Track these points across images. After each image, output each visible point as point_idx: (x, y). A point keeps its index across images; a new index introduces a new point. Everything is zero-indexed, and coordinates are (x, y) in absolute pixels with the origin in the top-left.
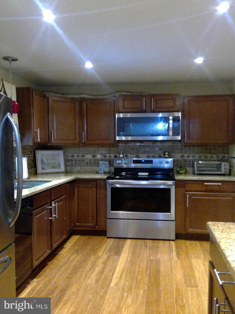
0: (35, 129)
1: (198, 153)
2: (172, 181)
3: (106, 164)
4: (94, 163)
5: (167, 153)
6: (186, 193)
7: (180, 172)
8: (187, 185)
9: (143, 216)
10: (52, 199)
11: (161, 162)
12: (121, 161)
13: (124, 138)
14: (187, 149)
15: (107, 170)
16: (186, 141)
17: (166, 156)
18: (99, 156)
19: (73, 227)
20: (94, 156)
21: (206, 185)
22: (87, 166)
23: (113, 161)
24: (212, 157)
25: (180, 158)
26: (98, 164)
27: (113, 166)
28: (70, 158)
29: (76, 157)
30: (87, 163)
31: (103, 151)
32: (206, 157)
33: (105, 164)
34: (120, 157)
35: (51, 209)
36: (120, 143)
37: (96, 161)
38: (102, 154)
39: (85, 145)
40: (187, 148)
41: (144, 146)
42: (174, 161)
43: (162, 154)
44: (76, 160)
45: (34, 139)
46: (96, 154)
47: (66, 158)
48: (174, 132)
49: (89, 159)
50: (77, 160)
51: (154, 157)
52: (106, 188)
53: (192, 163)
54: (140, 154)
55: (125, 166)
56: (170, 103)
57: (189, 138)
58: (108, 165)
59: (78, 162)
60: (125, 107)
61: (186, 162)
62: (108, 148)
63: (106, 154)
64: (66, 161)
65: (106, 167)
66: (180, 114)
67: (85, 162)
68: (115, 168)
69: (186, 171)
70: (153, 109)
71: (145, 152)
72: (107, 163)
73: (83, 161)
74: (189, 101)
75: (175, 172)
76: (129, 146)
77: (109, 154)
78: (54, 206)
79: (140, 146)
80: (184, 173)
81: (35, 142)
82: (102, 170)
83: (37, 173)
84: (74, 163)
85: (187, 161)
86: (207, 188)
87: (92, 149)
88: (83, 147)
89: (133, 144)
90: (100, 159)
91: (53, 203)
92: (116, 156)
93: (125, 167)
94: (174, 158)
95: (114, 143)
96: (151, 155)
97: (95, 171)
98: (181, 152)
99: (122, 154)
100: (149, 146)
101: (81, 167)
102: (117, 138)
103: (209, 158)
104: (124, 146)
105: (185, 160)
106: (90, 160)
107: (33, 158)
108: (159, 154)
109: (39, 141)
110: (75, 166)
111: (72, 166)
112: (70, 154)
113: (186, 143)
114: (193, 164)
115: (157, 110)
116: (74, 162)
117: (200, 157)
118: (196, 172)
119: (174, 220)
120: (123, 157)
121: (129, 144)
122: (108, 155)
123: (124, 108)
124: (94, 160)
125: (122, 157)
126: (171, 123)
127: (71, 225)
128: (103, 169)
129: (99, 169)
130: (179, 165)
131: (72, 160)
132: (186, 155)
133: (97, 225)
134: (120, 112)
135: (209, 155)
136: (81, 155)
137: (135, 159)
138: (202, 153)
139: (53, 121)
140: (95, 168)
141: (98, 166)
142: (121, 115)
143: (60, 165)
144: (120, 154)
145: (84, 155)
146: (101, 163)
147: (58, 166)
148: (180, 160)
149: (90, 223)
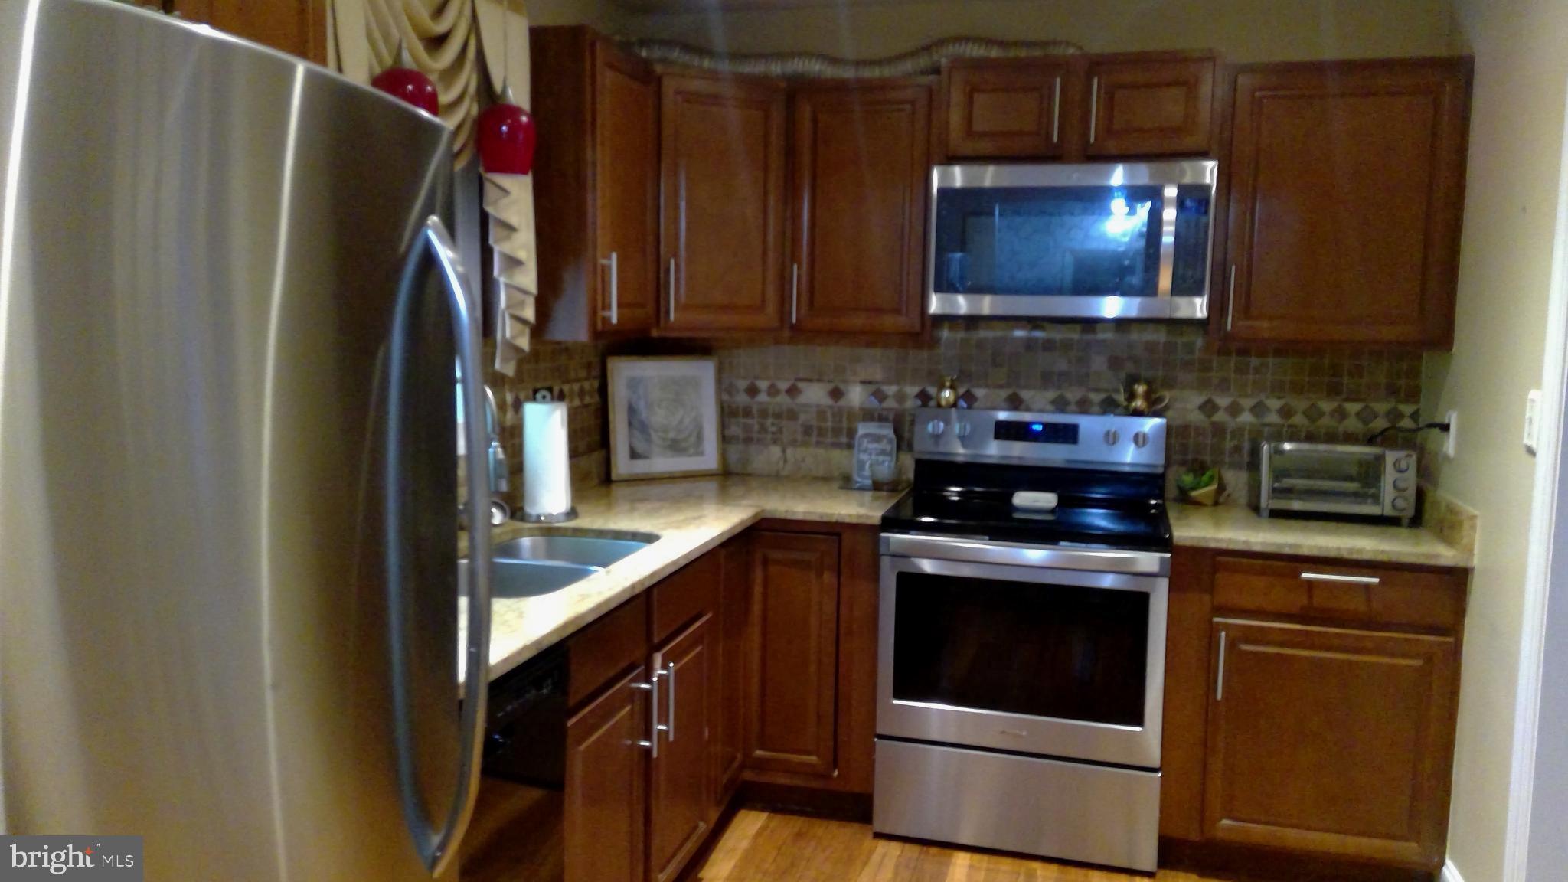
0: (599, 254)
1: (1278, 389)
2: (1158, 555)
3: (884, 436)
4: (837, 431)
5: (1141, 389)
6: (1218, 624)
7: (1194, 494)
8: (1221, 577)
9: (1024, 733)
10: (656, 640)
11: (1111, 438)
12: (947, 422)
13: (962, 304)
14: (1232, 365)
15: (885, 469)
16: (1229, 327)
17: (1139, 403)
18: (856, 396)
19: (743, 767)
20: (836, 394)
21: (1310, 582)
22: (805, 444)
23: (913, 423)
24: (1342, 415)
25: (1196, 417)
26: (851, 433)
27: (910, 448)
28: (742, 399)
29: (763, 397)
30: (807, 430)
31: (873, 364)
32: (1313, 414)
33: (877, 439)
34: (943, 403)
35: (648, 694)
36: (946, 325)
37: (844, 419)
38: (870, 383)
39: (800, 333)
40: (1233, 361)
41: (1048, 346)
42: (1169, 429)
43: (1117, 391)
44: (764, 413)
45: (594, 312)
46: (845, 382)
47: (725, 397)
48: (1180, 271)
49: (818, 406)
50: (770, 411)
51: (1084, 407)
52: (875, 576)
53: (1247, 446)
54: (1027, 387)
55: (960, 452)
56: (1170, 107)
57: (1246, 310)
58: (890, 441)
59: (773, 424)
60: (978, 127)
61: (1224, 439)
62: (892, 353)
63: (883, 383)
64: (727, 413)
65: (883, 452)
66: (1209, 171)
67: (800, 421)
68: (919, 463)
69: (1221, 488)
70: (1092, 140)
71: (1047, 379)
72: (888, 431)
73: (792, 415)
74: (1258, 94)
75: (1171, 491)
76: (981, 344)
77: (898, 383)
78: (660, 676)
79: (1029, 345)
80: (1209, 502)
81: (599, 326)
82: (867, 472)
83: (614, 477)
84: (756, 427)
85: (1228, 436)
86: (1310, 597)
87: (827, 355)
88: (792, 341)
89: (999, 333)
90: (862, 409)
91: (658, 658)
92: (924, 397)
93: (960, 459)
94: (1170, 413)
95: (917, 328)
96: (1073, 395)
97: (836, 474)
98: (1203, 385)
99: (952, 387)
100: (1067, 345)
101: (784, 451)
102: (935, 304)
103: (1326, 422)
104: (962, 340)
105: (1219, 430)
106: (821, 413)
107: (597, 399)
108: (1106, 391)
109: (614, 320)
110: (759, 441)
111: (748, 440)
112: (744, 378)
113: (1228, 338)
114: (1255, 452)
115: (1112, 147)
116: (754, 423)
117: (1286, 412)
118: (1265, 502)
119: (1156, 763)
120: (955, 405)
121: (983, 334)
122: (891, 390)
123: (969, 133)
124: (834, 415)
125: (952, 399)
126: (1169, 223)
127: (734, 758)
128: (871, 465)
129: (855, 461)
130: (1190, 457)
131: (747, 412)
132: (1223, 401)
133: (835, 764)
134: (951, 159)
135: (1327, 406)
136: (783, 385)
137: (1002, 415)
138: (1298, 389)
139: (677, 207)
140: (838, 456)
141: (850, 446)
142: (958, 177)
143: (700, 438)
144: (942, 388)
145: (800, 385)
146: (863, 429)
147: (693, 439)
148: (1197, 429)
149: (809, 753)
